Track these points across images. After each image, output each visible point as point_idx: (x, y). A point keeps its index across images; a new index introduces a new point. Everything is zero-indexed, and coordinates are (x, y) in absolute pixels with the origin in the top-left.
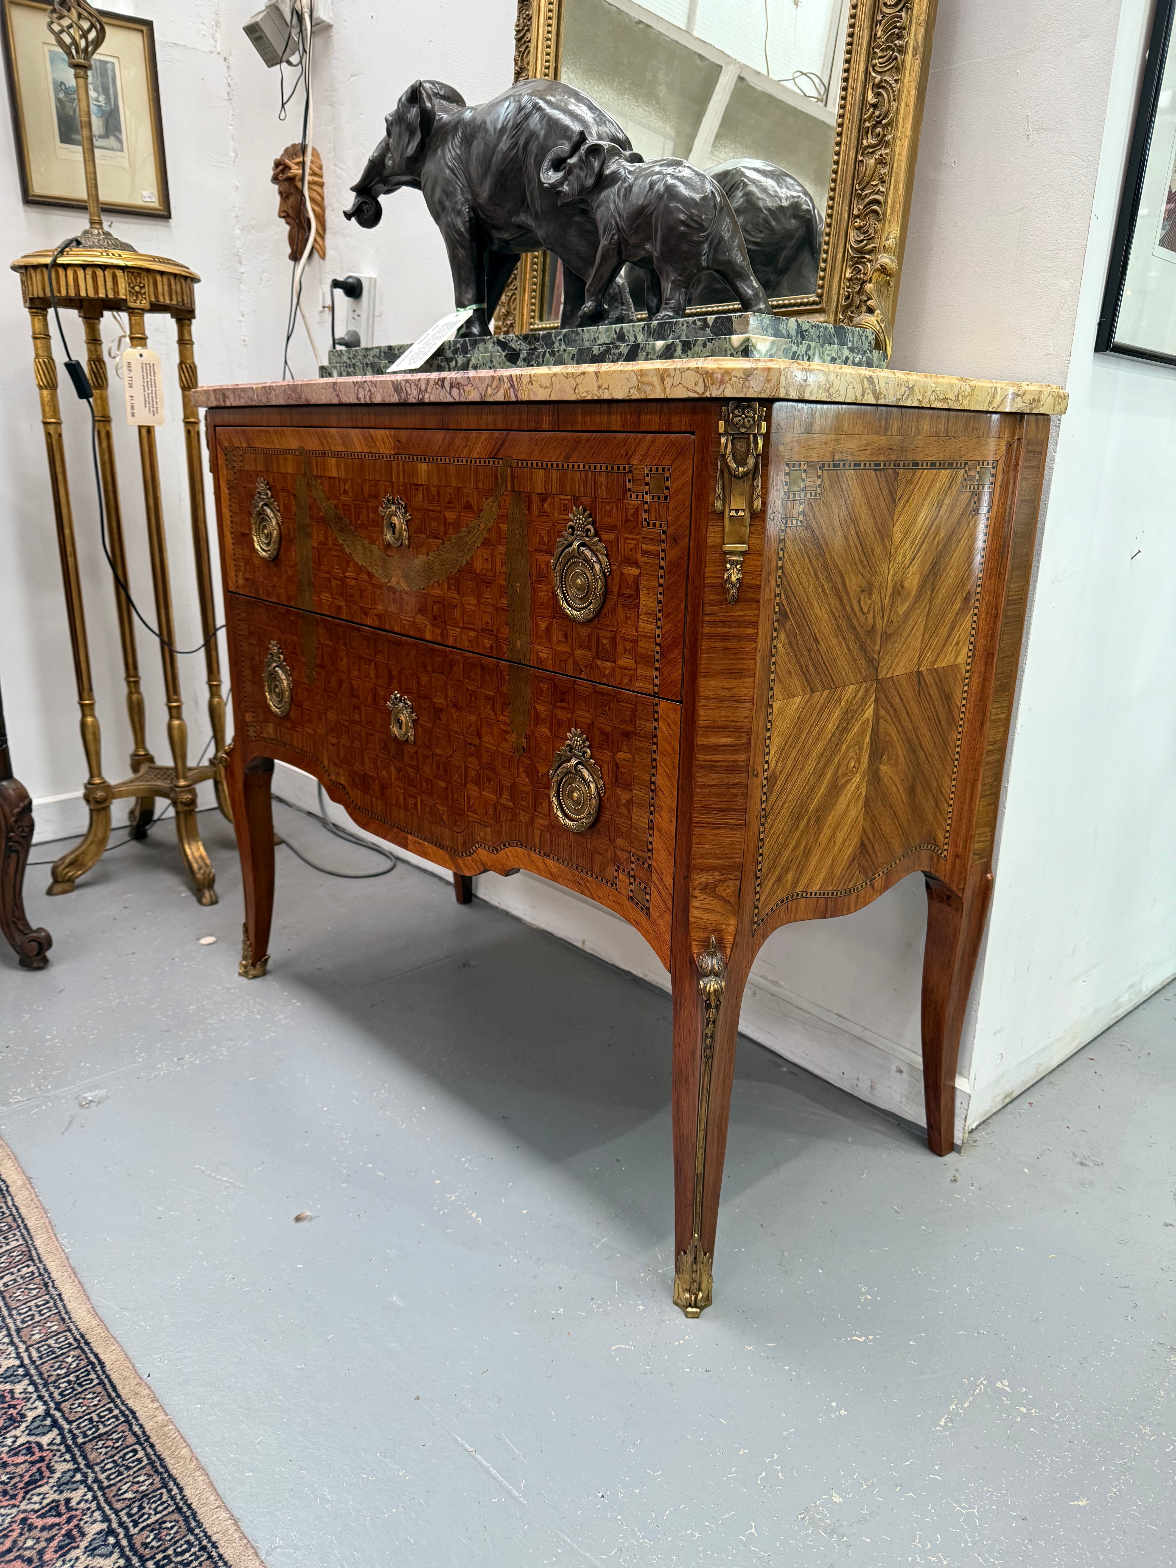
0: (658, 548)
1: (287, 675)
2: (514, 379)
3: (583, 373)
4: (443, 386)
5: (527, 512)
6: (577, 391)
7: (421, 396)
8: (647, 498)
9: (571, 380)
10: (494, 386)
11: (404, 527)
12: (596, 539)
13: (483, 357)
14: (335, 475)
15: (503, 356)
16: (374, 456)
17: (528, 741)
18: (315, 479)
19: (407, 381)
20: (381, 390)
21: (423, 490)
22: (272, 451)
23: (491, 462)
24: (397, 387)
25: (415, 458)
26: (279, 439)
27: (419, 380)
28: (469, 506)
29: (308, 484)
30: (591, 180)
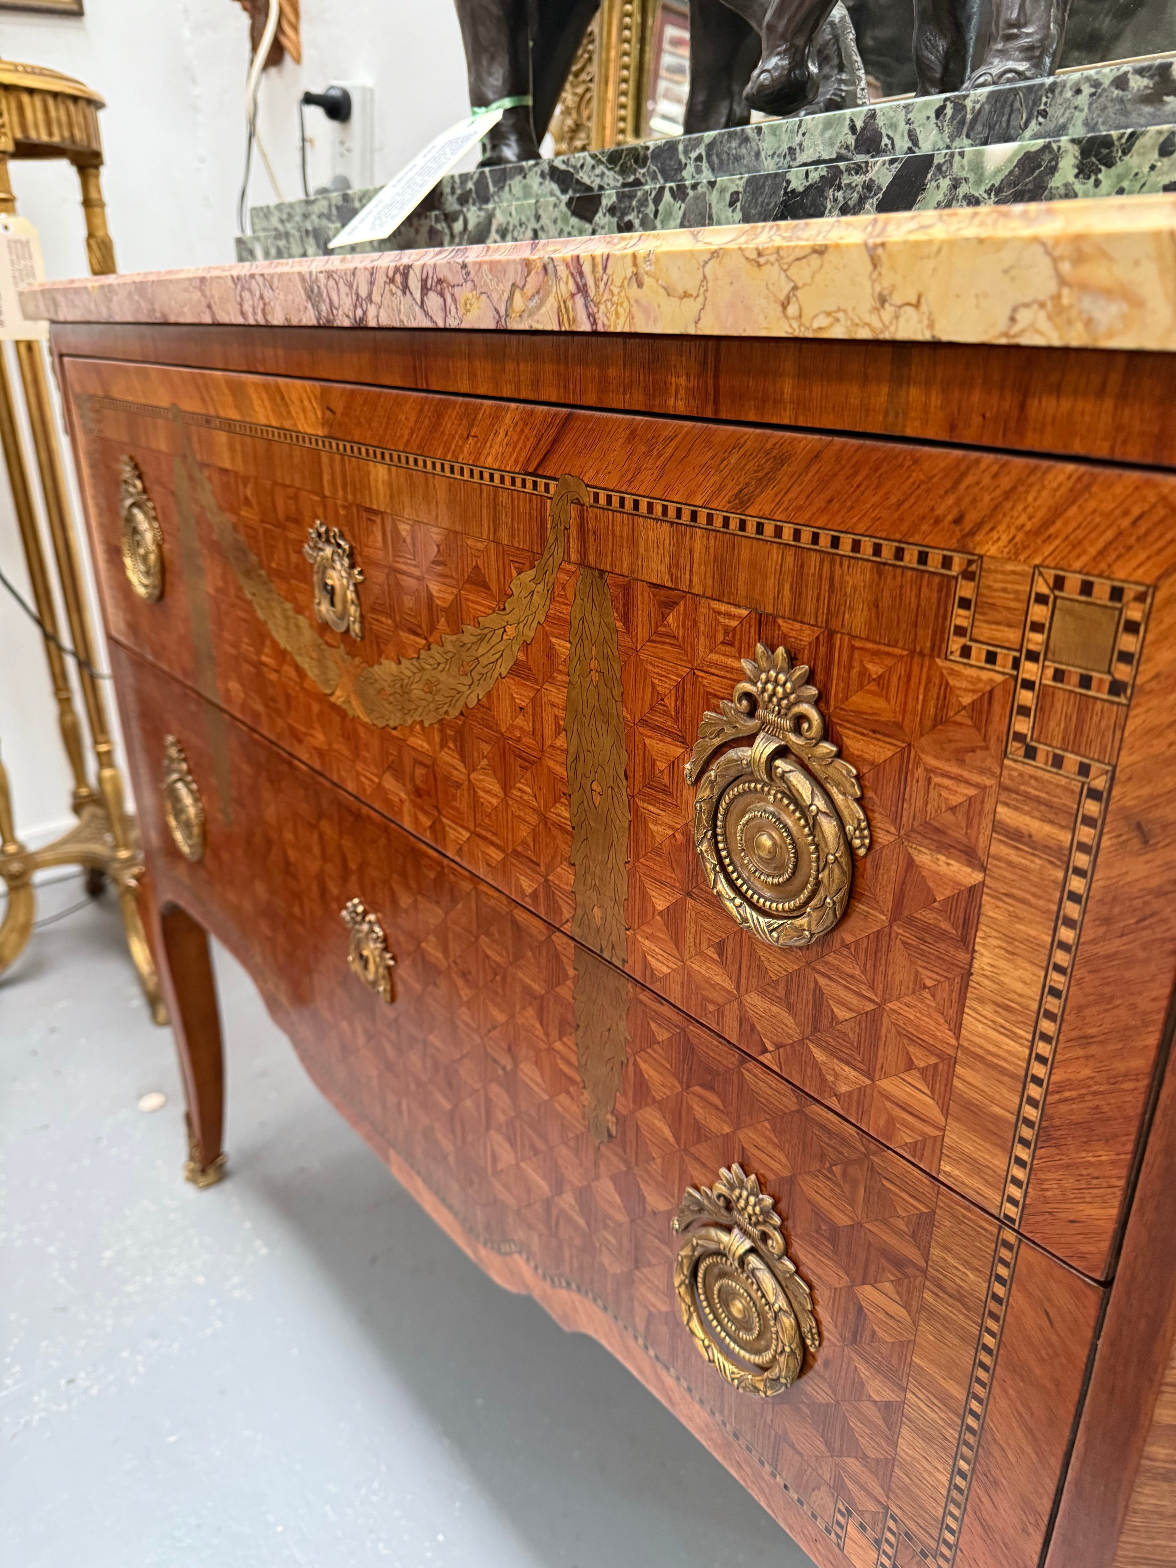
0: (1065, 837)
1: (196, 800)
2: (587, 268)
3: (820, 251)
4: (405, 288)
5: (619, 624)
6: (792, 310)
7: (360, 312)
8: (1030, 670)
9: (773, 272)
10: (530, 289)
11: (351, 595)
12: (828, 748)
13: (520, 209)
14: (227, 465)
15: (563, 207)
16: (288, 436)
17: (621, 1124)
18: (200, 468)
19: (329, 275)
20: (282, 296)
21: (383, 524)
22: (137, 408)
23: (530, 483)
24: (310, 289)
25: (364, 452)
26: (144, 387)
27: (354, 273)
28: (480, 580)
29: (191, 476)
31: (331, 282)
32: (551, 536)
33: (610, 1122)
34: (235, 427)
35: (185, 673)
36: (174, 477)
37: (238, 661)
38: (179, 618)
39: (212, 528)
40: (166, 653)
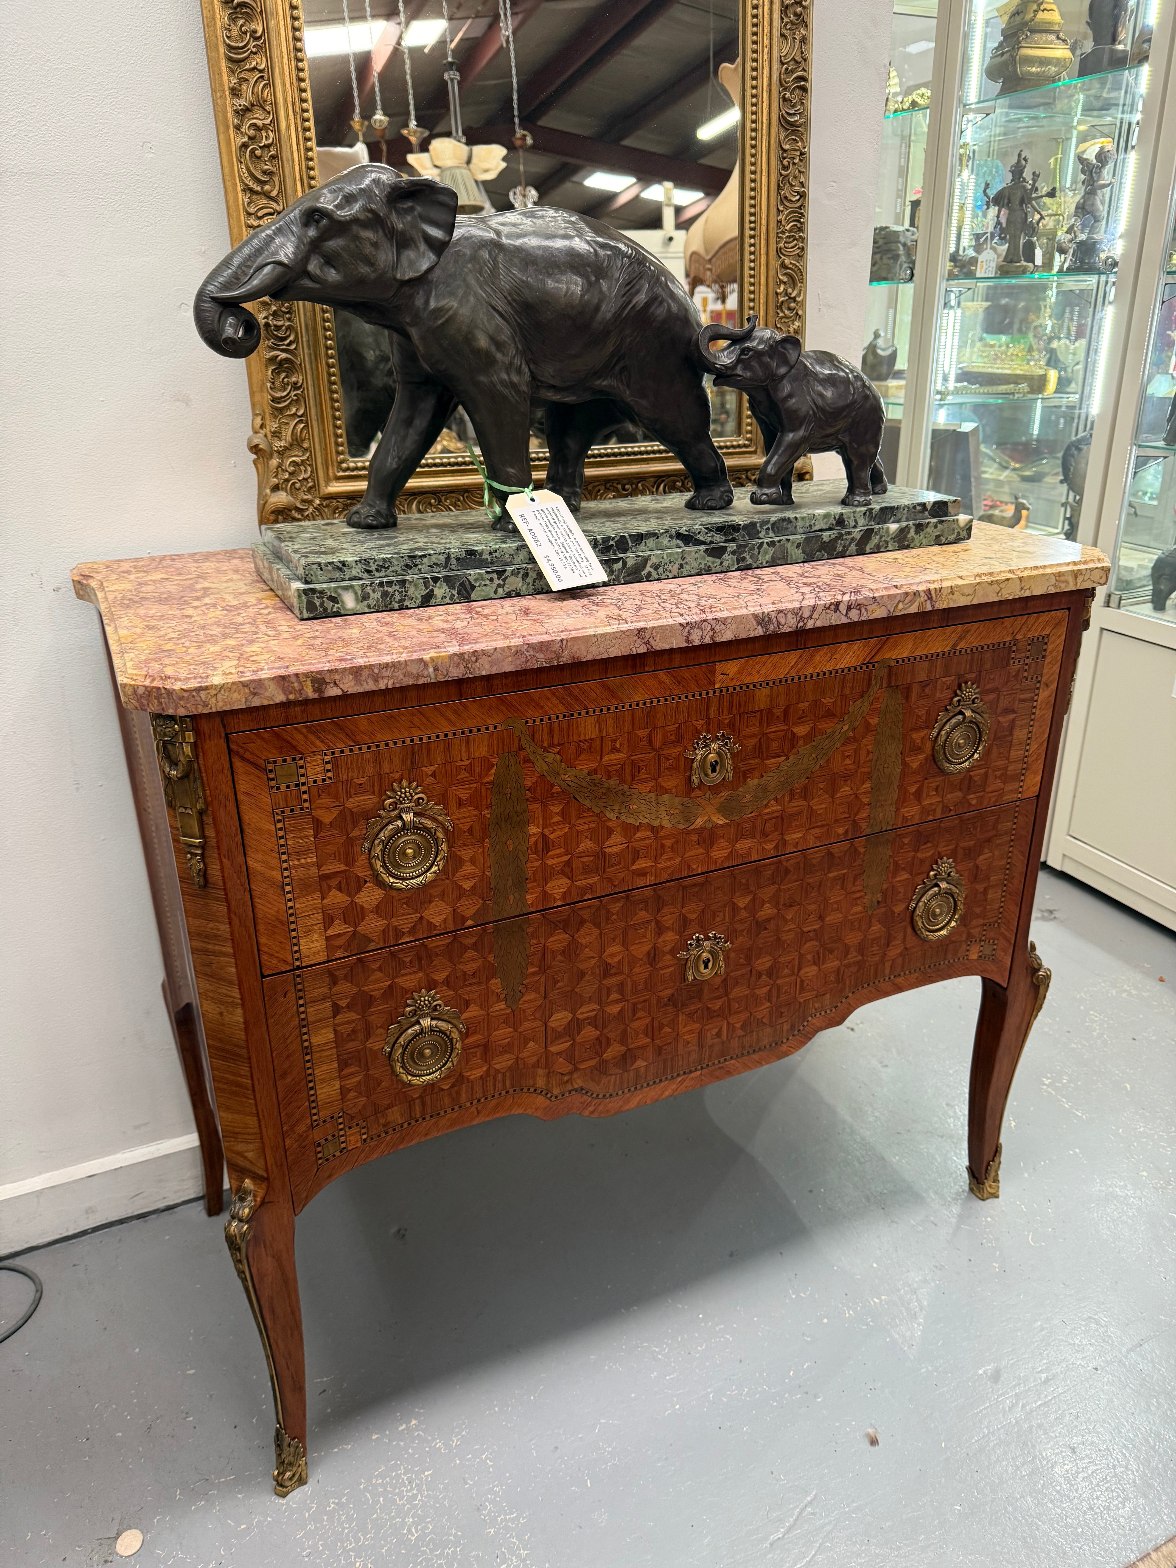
2: (933, 592)
3: (1008, 580)
4: (837, 610)
5: (903, 701)
6: (1000, 594)
7: (801, 624)
8: (1027, 661)
9: (995, 586)
10: (907, 601)
11: (729, 760)
15: (702, 553)
16: (677, 698)
17: (884, 893)
18: (546, 750)
19: (779, 612)
20: (734, 626)
21: (761, 715)
22: (429, 738)
23: (864, 667)
24: (762, 620)
25: (751, 686)
26: (453, 718)
27: (800, 609)
28: (830, 714)
29: (527, 760)
30: (783, 370)
31: (781, 615)
32: (873, 683)
33: (879, 897)
34: (609, 709)
35: (464, 919)
36: (493, 771)
37: (568, 863)
38: (467, 878)
39: (552, 786)
40: (424, 922)
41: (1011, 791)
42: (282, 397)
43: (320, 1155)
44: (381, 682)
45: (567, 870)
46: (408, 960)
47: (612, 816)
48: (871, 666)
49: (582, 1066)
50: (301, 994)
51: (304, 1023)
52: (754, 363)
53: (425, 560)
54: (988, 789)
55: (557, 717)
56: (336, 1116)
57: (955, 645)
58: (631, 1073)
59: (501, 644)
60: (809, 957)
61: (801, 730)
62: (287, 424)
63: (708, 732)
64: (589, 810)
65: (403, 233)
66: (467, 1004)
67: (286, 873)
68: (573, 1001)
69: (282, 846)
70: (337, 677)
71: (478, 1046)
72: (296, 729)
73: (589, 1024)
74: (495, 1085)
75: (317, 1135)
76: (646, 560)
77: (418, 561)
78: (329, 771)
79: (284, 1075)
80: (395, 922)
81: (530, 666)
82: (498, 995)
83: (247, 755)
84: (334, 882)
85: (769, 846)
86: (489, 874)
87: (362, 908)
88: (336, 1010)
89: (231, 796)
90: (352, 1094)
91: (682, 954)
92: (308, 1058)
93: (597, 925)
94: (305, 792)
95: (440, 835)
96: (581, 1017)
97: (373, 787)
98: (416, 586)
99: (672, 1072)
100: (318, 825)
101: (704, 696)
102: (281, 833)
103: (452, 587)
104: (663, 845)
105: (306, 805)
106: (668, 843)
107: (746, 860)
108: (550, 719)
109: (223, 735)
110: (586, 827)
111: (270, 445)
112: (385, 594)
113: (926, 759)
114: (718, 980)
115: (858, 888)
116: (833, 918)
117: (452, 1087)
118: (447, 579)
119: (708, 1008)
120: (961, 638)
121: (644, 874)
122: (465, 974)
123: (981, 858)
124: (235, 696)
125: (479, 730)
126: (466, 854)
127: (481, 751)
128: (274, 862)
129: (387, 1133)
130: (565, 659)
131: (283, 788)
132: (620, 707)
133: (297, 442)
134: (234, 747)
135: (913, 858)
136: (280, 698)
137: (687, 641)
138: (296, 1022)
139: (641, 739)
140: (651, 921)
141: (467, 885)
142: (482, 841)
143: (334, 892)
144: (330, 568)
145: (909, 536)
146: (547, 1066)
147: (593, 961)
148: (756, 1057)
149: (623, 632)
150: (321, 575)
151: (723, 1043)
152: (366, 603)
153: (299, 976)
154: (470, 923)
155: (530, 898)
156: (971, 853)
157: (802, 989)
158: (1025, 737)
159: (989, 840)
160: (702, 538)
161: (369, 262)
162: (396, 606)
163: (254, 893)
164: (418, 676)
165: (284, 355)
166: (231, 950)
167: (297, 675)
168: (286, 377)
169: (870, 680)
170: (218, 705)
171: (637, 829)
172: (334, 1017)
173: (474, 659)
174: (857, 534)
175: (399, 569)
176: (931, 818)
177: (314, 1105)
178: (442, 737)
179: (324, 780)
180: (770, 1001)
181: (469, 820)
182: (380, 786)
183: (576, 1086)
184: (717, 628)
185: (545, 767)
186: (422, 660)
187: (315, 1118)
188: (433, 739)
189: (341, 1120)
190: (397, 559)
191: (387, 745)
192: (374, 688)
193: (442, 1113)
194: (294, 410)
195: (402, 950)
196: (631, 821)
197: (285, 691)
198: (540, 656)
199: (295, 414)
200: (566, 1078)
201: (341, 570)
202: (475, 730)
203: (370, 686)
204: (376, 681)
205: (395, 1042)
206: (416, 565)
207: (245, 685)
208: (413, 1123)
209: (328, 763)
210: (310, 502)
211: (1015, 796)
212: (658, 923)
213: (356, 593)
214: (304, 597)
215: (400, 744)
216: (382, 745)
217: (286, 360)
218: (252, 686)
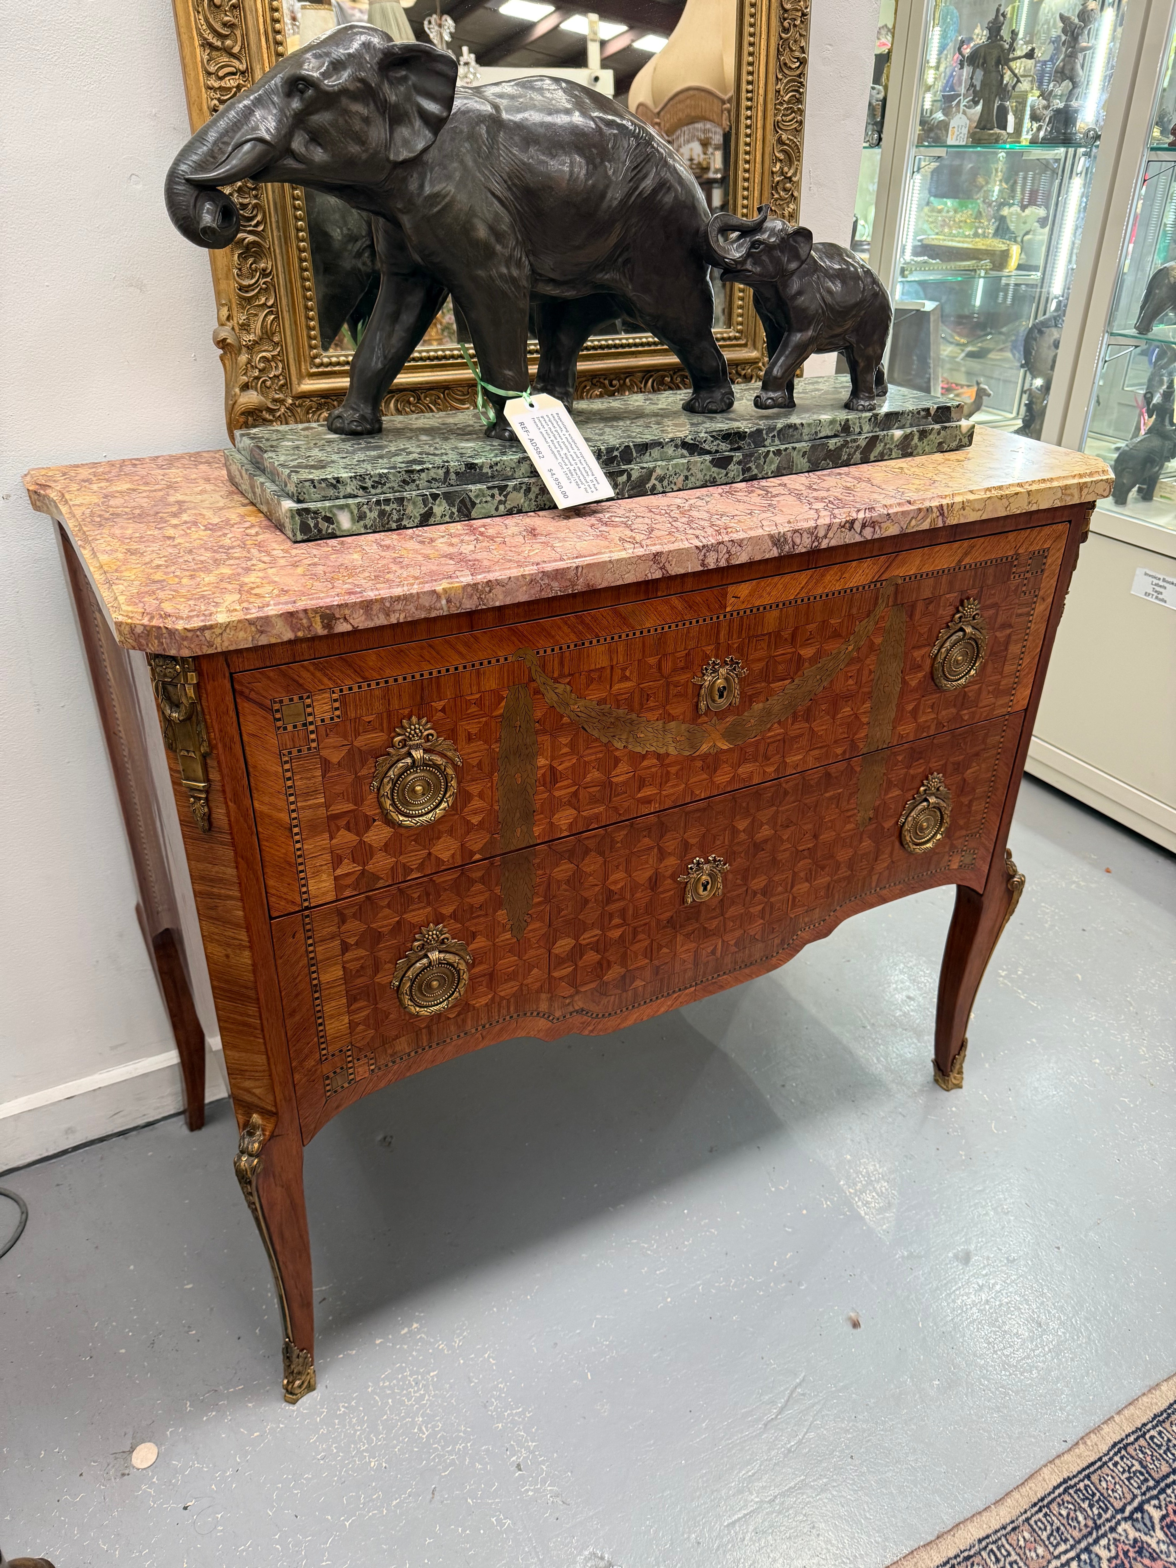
0: (1029, 609)
2: (945, 508)
3: (1017, 494)
4: (851, 528)
5: (907, 619)
6: (1008, 509)
7: (816, 544)
8: (1027, 575)
9: (1004, 501)
10: (920, 518)
11: (736, 685)
12: (981, 619)
16: (687, 623)
17: (876, 810)
18: (556, 681)
19: (796, 531)
20: (750, 548)
21: (770, 638)
22: (439, 672)
23: (872, 586)
24: (777, 540)
25: (761, 609)
26: (463, 650)
27: (816, 528)
28: (836, 635)
29: (537, 692)
30: (793, 266)
31: (797, 534)
32: (880, 601)
33: (871, 814)
34: (620, 637)
35: (472, 854)
36: (503, 704)
37: (575, 794)
38: (475, 813)
39: (562, 716)
40: (433, 858)
41: (1002, 706)
42: (250, 286)
43: (328, 1088)
44: (392, 616)
45: (574, 801)
46: (416, 896)
47: (619, 745)
48: (878, 585)
49: (583, 989)
50: (310, 934)
51: (313, 962)
52: (764, 258)
53: (423, 475)
54: (980, 705)
55: (568, 647)
56: (344, 1049)
57: (960, 561)
58: (630, 993)
59: (515, 572)
60: (802, 874)
61: (807, 652)
62: (256, 315)
63: (717, 657)
64: (597, 740)
65: (396, 106)
66: (474, 935)
67: (294, 815)
68: (577, 927)
69: (290, 787)
70: (347, 612)
71: (485, 975)
72: (302, 666)
73: (592, 949)
74: (499, 1011)
75: (326, 1068)
76: (651, 472)
77: (416, 476)
78: (337, 709)
79: (293, 1013)
80: (403, 859)
81: (544, 595)
82: (504, 926)
83: (253, 695)
84: (342, 822)
85: (770, 769)
86: (497, 808)
87: (370, 846)
88: (345, 948)
89: (237, 738)
90: (361, 1027)
91: (682, 878)
92: (317, 995)
93: (602, 853)
94: (312, 732)
95: (450, 771)
96: (584, 942)
97: (381, 724)
98: (414, 503)
99: (668, 989)
100: (326, 765)
101: (715, 619)
102: (289, 774)
103: (451, 504)
104: (668, 772)
105: (314, 745)
106: (673, 770)
107: (747, 784)
108: (561, 648)
109: (227, 675)
110: (593, 757)
111: (239, 339)
112: (382, 513)
113: (925, 677)
114: (715, 902)
115: (852, 806)
116: (827, 836)
117: (458, 1015)
118: (448, 496)
119: (705, 928)
120: (966, 554)
121: (649, 802)
122: (472, 906)
123: (969, 771)
124: (241, 634)
125: (489, 662)
126: (474, 789)
127: (491, 683)
128: (282, 804)
129: (394, 1062)
130: (580, 587)
131: (290, 728)
132: (631, 634)
133: (267, 335)
134: (237, 687)
135: (906, 775)
136: (288, 635)
137: (703, 565)
138: (305, 961)
139: (651, 667)
140: (653, 848)
141: (475, 820)
142: (491, 775)
143: (343, 832)
144: (323, 485)
145: (913, 443)
146: (550, 991)
147: (597, 889)
148: (747, 971)
149: (639, 557)
150: (315, 493)
151: (717, 959)
152: (362, 523)
153: (307, 916)
154: (477, 857)
155: (537, 830)
156: (959, 768)
157: (794, 905)
158: (1019, 652)
159: (977, 754)
160: (707, 447)
161: (361, 141)
162: (394, 526)
163: (261, 836)
164: (430, 609)
165: (251, 238)
166: (238, 894)
167: (305, 611)
168: (254, 262)
169: (877, 598)
170: (223, 644)
171: (644, 757)
172: (343, 954)
173: (487, 589)
174: (862, 441)
175: (396, 486)
176: (925, 735)
177: (322, 1040)
178: (452, 671)
179: (332, 719)
180: (763, 918)
181: (478, 754)
182: (389, 722)
183: (577, 1008)
184: (733, 551)
185: (555, 698)
186: (434, 592)
187: (324, 1052)
188: (443, 672)
189: (349, 1053)
190: (394, 475)
191: (396, 680)
192: (386, 623)
193: (448, 1040)
194: (263, 300)
195: (410, 886)
196: (638, 749)
197: (293, 628)
198: (555, 584)
199: (265, 304)
200: (567, 1001)
201: (335, 487)
202: (486, 662)
203: (381, 620)
204: (388, 615)
205: (404, 976)
206: (414, 481)
207: (251, 622)
208: (420, 1051)
209: (336, 701)
210: (282, 402)
211: (1004, 711)
212: (660, 849)
213: (352, 513)
214: (297, 518)
215: (409, 679)
216: (391, 680)
217: (254, 243)
218: (259, 624)
